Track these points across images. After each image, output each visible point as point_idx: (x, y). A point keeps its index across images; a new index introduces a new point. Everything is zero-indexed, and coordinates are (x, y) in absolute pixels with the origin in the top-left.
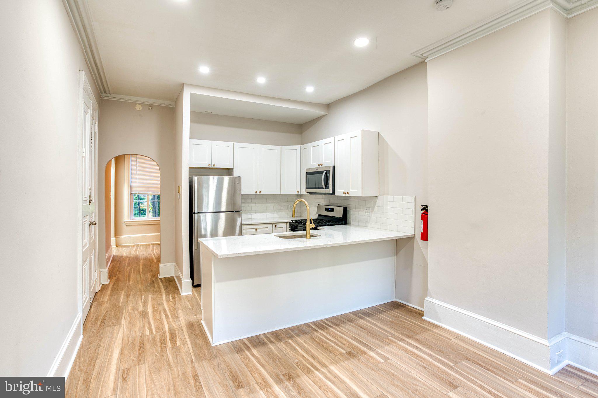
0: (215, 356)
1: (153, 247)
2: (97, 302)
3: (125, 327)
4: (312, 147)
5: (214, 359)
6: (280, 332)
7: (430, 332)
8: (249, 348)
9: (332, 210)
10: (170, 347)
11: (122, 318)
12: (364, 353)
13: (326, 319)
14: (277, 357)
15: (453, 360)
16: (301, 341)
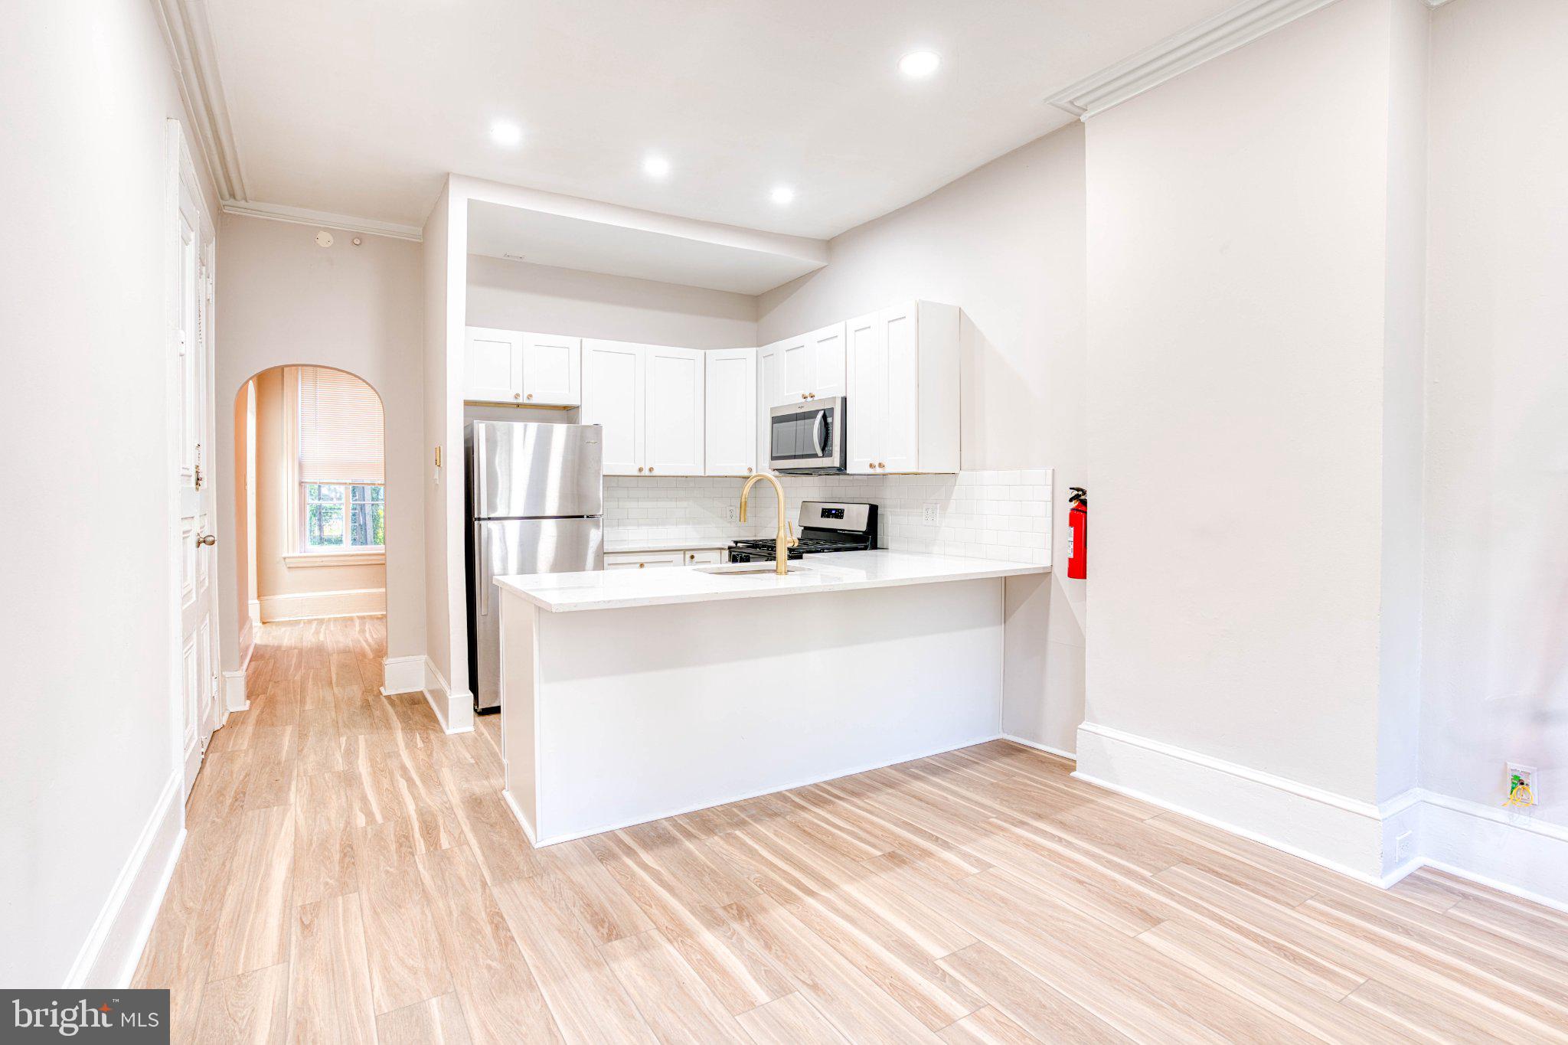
0: (545, 872)
1: (363, 624)
2: (218, 754)
3: (299, 810)
4: (787, 351)
5: (542, 878)
6: (709, 813)
7: (1092, 806)
8: (633, 850)
9: (839, 514)
10: (424, 851)
11: (289, 789)
12: (926, 854)
13: (829, 783)
14: (706, 869)
15: (1149, 864)
16: (766, 833)
